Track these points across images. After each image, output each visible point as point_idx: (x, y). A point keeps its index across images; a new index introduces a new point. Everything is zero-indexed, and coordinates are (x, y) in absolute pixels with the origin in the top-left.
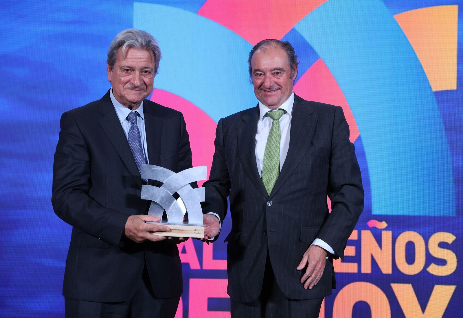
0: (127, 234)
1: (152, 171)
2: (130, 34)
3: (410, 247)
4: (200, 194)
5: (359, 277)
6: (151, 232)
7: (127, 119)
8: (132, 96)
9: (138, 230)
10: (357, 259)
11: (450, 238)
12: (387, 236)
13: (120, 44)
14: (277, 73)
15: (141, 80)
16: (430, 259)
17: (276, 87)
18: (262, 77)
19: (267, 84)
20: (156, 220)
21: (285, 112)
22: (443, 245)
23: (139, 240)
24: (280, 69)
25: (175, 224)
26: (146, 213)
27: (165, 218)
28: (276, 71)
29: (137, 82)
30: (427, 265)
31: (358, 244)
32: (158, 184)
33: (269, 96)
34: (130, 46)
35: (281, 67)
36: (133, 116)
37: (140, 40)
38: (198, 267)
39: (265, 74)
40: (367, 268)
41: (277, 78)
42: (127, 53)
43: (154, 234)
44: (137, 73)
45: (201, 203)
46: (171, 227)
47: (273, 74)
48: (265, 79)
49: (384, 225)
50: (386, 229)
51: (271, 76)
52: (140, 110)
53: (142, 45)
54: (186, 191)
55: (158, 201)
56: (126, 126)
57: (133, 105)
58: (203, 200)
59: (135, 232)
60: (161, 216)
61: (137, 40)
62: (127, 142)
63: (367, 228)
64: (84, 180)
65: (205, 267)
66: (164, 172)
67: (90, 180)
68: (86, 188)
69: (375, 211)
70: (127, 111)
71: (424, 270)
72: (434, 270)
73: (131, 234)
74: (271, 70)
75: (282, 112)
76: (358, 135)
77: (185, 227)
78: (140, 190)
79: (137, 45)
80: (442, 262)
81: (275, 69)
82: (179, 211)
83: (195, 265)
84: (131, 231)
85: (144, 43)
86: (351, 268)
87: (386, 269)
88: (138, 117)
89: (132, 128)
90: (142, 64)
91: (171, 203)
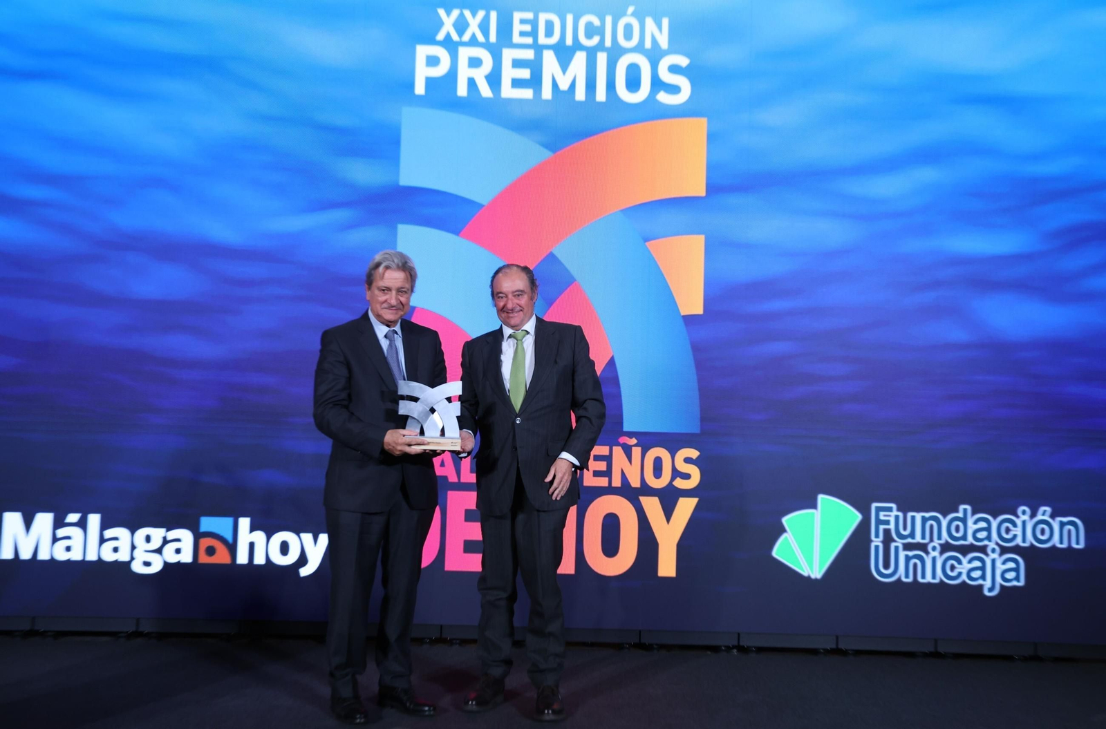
0: (386, 447)
1: (409, 386)
2: (386, 256)
3: (658, 463)
4: (456, 408)
5: (609, 490)
6: (410, 445)
7: (386, 336)
8: (389, 315)
9: (397, 444)
10: (608, 473)
11: (694, 454)
12: (637, 452)
13: (378, 265)
14: (519, 295)
15: (397, 299)
16: (676, 473)
17: (518, 308)
18: (505, 299)
19: (510, 306)
20: (415, 434)
21: (528, 333)
22: (688, 460)
23: (398, 453)
24: (521, 291)
25: (432, 438)
26: (404, 428)
27: (422, 433)
28: (517, 293)
29: (394, 302)
30: (673, 479)
31: (608, 459)
32: (415, 399)
33: (512, 317)
34: (387, 268)
35: (522, 289)
36: (391, 334)
37: (396, 261)
38: (456, 480)
39: (507, 296)
40: (617, 482)
41: (519, 299)
42: (384, 274)
43: (413, 447)
44: (394, 292)
45: (457, 417)
46: (429, 440)
47: (514, 296)
48: (507, 301)
49: (634, 441)
50: (635, 445)
51: (513, 298)
52: (398, 328)
53: (398, 265)
54: (442, 406)
55: (415, 416)
56: (384, 344)
57: (390, 324)
58: (459, 415)
59: (394, 445)
60: (418, 431)
61: (393, 261)
62: (385, 359)
63: (618, 444)
64: (344, 395)
65: (462, 481)
66: (421, 387)
67: (349, 395)
68: (345, 403)
69: (626, 428)
70: (385, 329)
71: (671, 484)
72: (680, 483)
73: (390, 447)
74: (513, 292)
75: (525, 332)
76: (611, 356)
77: (442, 440)
78: (398, 404)
79: (394, 266)
80: (687, 476)
81: (516, 291)
82: (435, 425)
83: (453, 478)
84: (390, 445)
85: (400, 264)
86: (603, 482)
87: (635, 483)
88: (395, 335)
89: (390, 345)
90: (399, 284)
91: (427, 417)
